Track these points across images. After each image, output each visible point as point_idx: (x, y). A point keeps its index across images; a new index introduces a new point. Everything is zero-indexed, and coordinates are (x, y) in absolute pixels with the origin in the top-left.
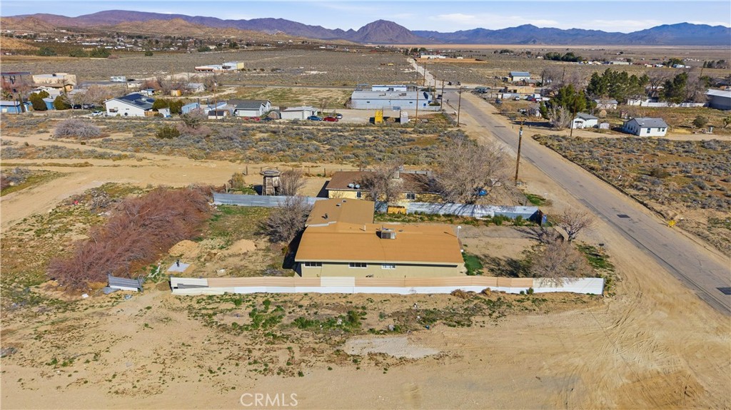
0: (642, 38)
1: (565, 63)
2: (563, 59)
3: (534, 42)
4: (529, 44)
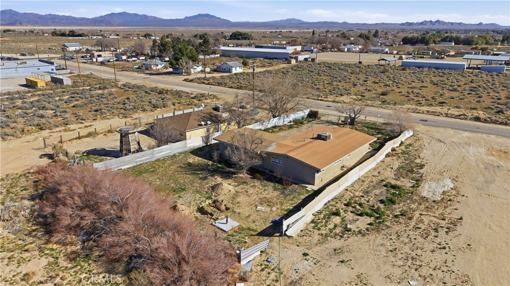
0: (101, 22)
1: (70, 38)
2: (69, 35)
3: (21, 24)
4: (17, 26)
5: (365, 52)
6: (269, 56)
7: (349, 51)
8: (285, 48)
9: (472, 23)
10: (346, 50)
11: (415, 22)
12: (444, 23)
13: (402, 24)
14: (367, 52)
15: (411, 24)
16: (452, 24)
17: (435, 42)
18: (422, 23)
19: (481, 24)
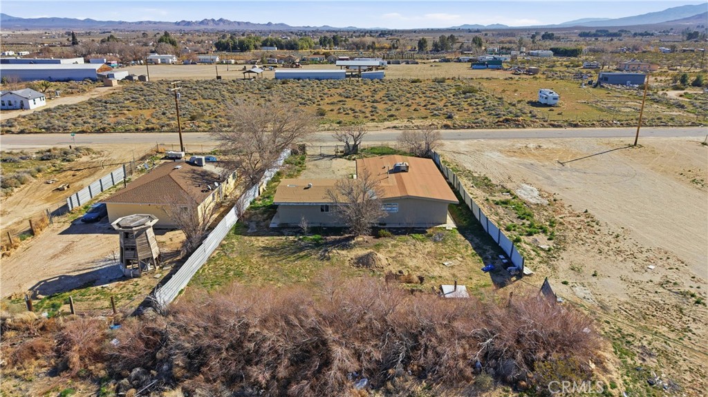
5: (192, 64)
6: (53, 77)
7: (164, 62)
8: (58, 62)
9: (261, 23)
10: (159, 61)
11: (194, 21)
12: (230, 23)
13: (177, 24)
14: (195, 64)
15: (189, 23)
16: (239, 23)
17: (256, 48)
18: (202, 23)
19: (269, 24)
